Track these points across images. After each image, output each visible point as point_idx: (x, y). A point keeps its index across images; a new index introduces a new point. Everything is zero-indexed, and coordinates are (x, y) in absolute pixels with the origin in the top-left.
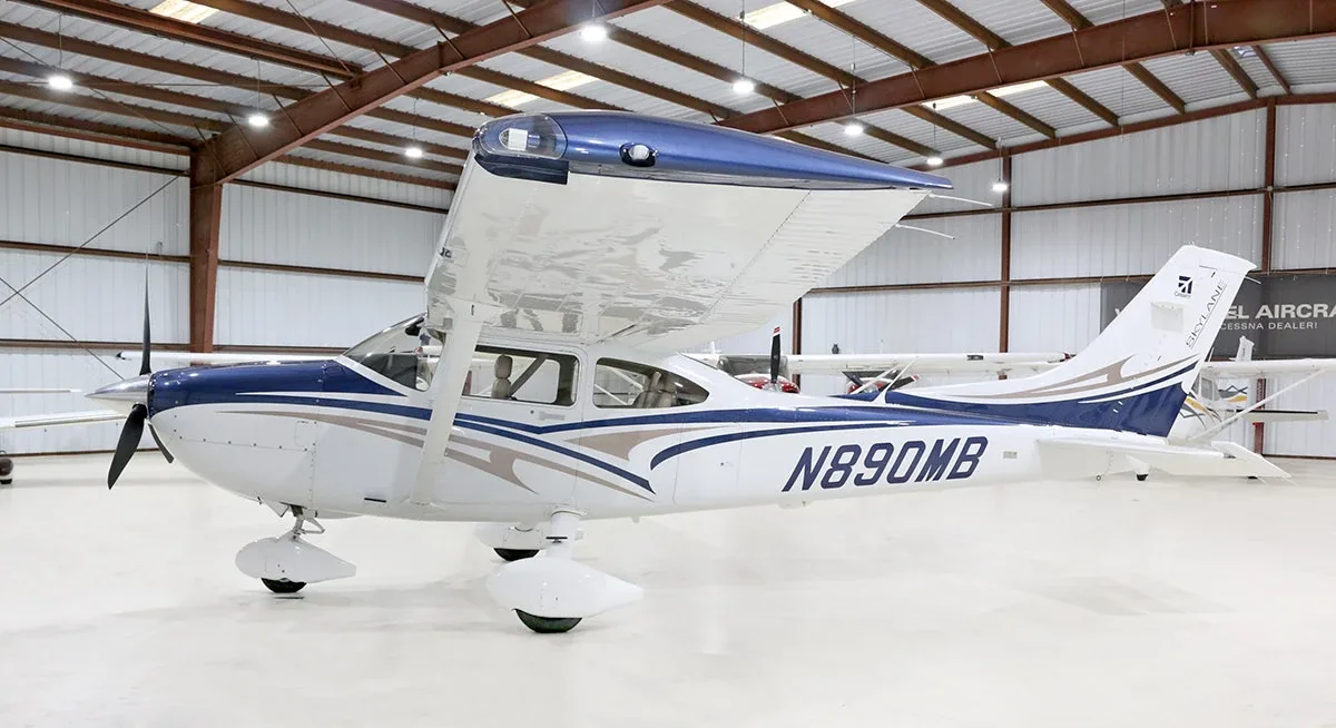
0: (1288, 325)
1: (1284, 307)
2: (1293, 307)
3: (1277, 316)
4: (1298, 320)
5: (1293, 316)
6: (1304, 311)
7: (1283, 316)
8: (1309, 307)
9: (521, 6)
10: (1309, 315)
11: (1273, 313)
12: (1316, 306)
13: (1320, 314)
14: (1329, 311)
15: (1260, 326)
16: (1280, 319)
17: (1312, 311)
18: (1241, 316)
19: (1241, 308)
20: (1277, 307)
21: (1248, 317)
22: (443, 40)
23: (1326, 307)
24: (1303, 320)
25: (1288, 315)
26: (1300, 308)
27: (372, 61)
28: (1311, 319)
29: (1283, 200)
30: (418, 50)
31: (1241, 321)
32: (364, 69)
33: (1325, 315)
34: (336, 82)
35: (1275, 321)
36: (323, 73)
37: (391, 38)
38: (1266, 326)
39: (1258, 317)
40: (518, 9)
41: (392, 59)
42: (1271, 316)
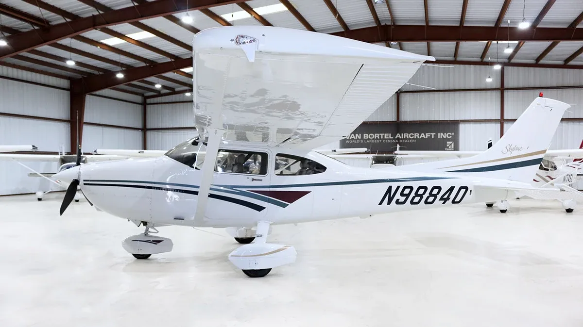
0: (406, 141)
1: (405, 134)
2: (408, 134)
3: (402, 137)
4: (409, 139)
5: (408, 137)
6: (411, 136)
7: (405, 137)
8: (413, 134)
9: (137, 3)
10: (413, 137)
11: (401, 136)
12: (415, 134)
13: (417, 137)
14: (420, 136)
15: (397, 141)
16: (403, 139)
17: (414, 136)
18: (390, 137)
19: (390, 134)
20: (402, 134)
21: (392, 138)
22: (96, 13)
23: (418, 134)
24: (411, 139)
25: (406, 137)
26: (410, 134)
27: (57, 19)
28: (414, 139)
29: (403, 96)
30: (80, 17)
31: (390, 139)
32: (50, 23)
33: (418, 137)
34: (36, 28)
35: (402, 139)
36: (32, 23)
37: (69, 11)
38: (399, 141)
39: (396, 138)
40: (136, 4)
41: (68, 20)
42: (400, 138)
